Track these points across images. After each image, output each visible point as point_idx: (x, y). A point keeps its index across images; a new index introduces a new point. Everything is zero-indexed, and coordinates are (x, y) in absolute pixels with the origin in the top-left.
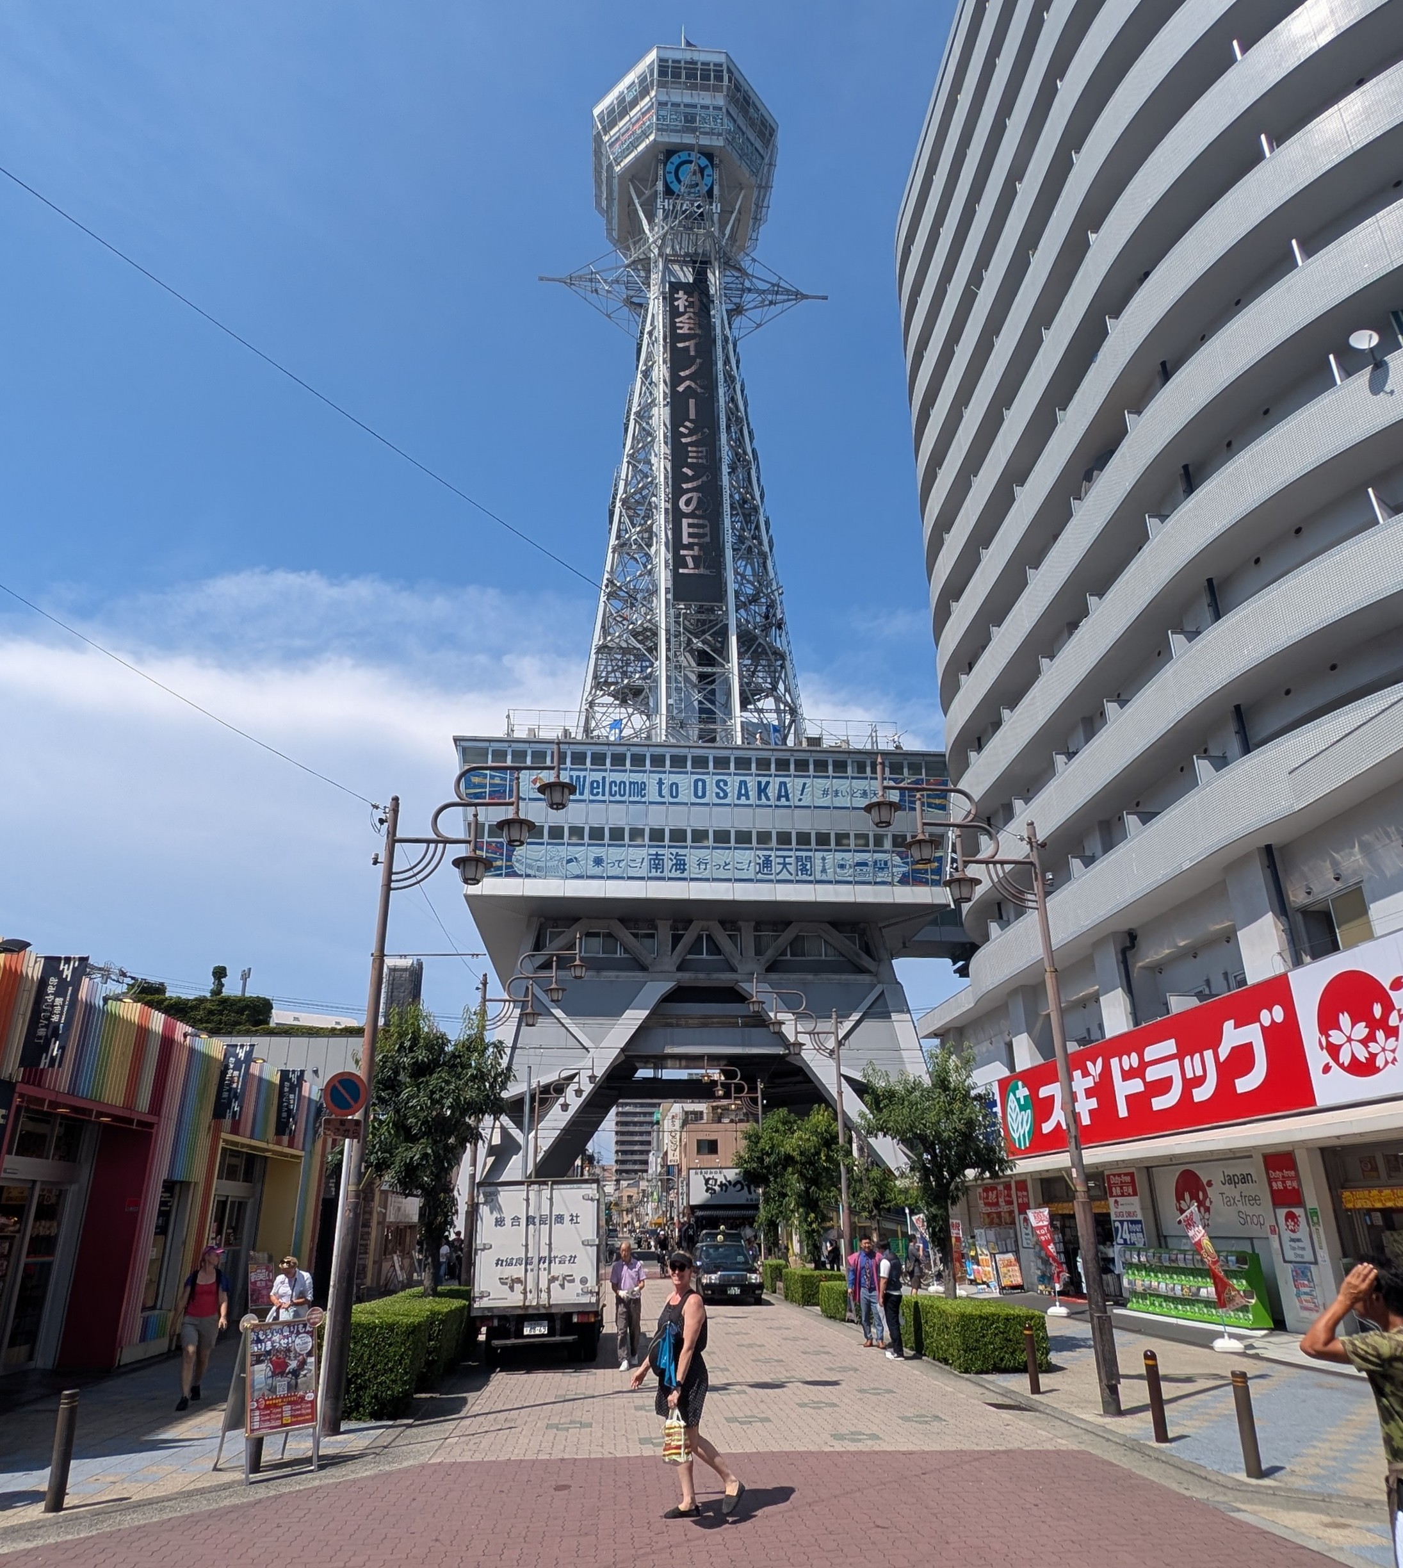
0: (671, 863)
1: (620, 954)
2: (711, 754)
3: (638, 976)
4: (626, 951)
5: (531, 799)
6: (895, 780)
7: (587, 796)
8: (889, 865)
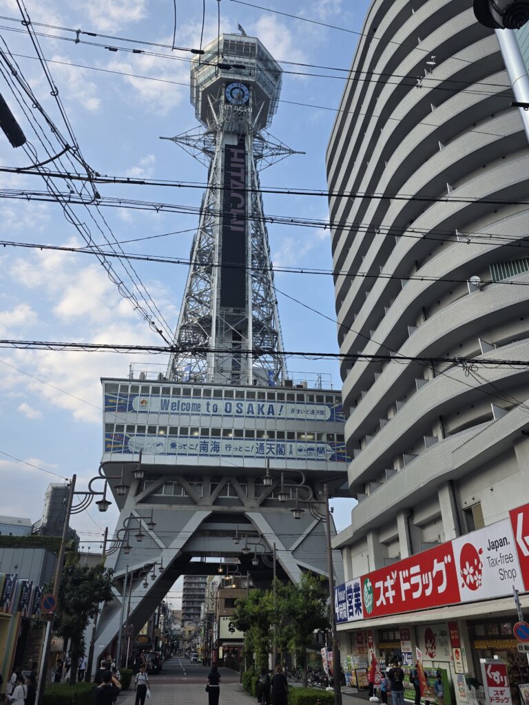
0: (212, 447)
1: (183, 495)
2: (235, 389)
3: (192, 508)
4: (186, 493)
5: (140, 412)
6: (328, 405)
7: (169, 410)
8: (325, 450)
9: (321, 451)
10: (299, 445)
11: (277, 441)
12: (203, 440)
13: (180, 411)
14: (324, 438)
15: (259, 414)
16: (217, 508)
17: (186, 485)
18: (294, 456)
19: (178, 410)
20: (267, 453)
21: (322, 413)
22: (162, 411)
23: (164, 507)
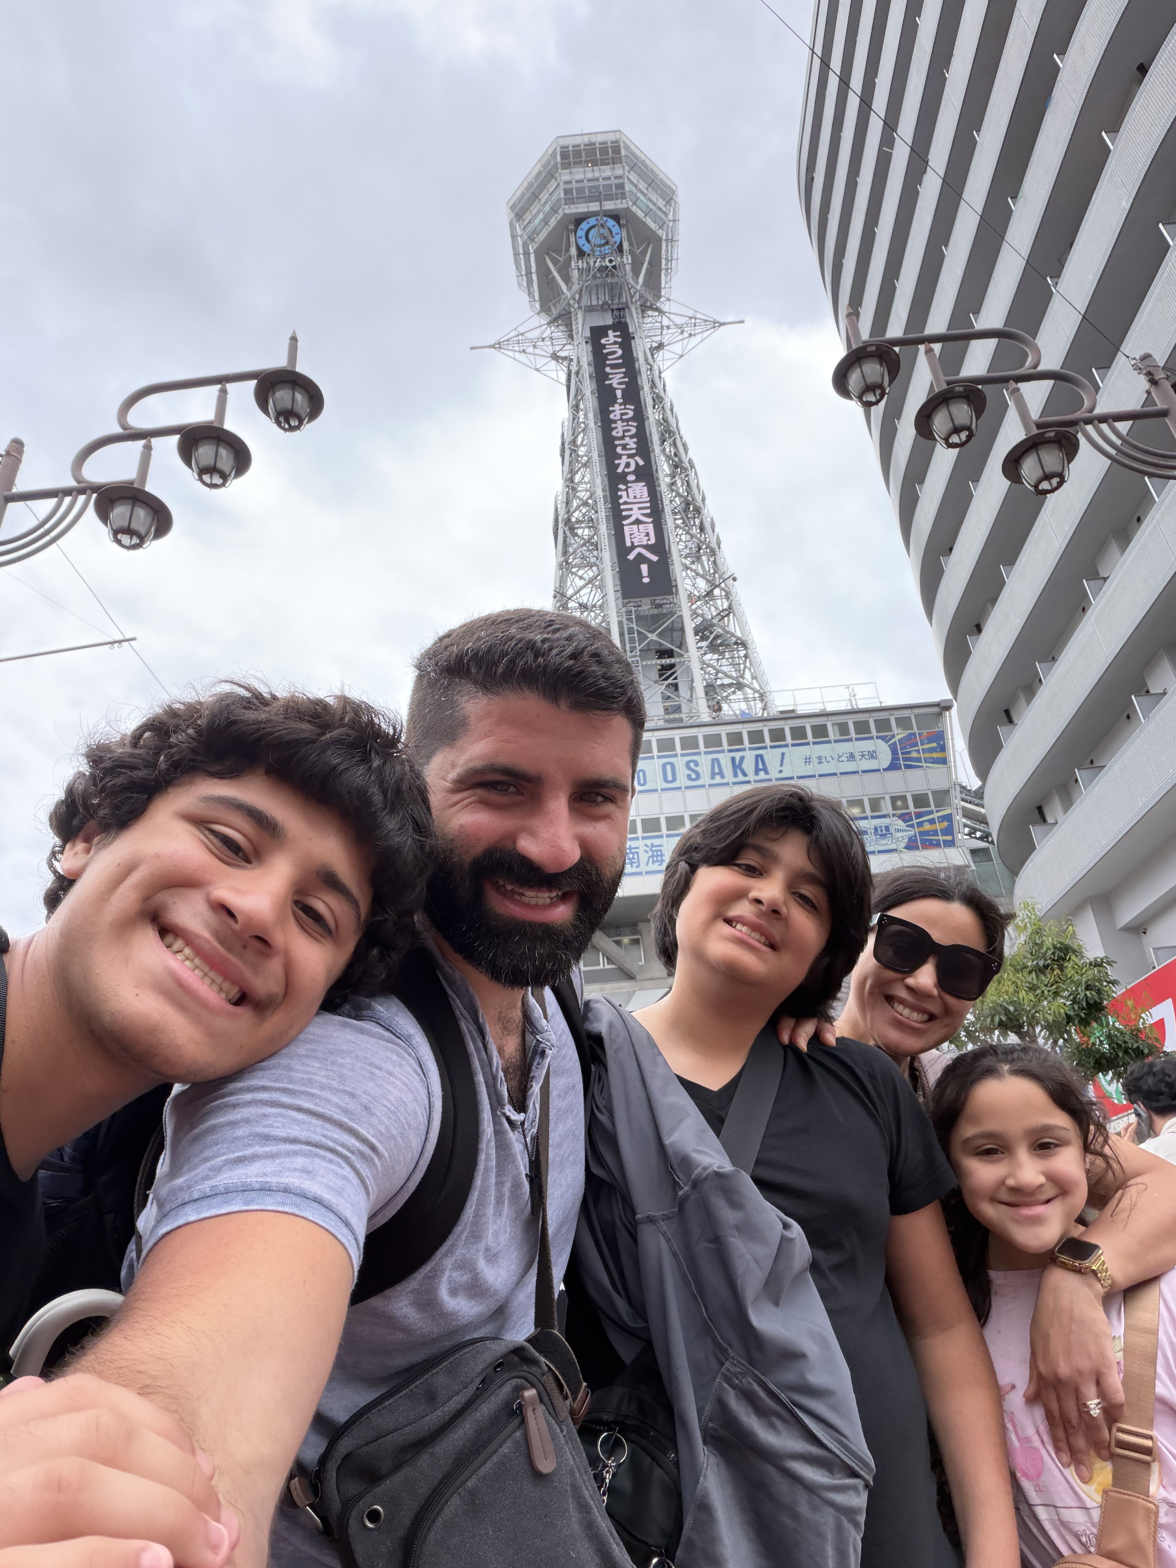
0: (646, 856)
2: (677, 735)
3: (626, 985)
4: (610, 961)
6: (883, 738)
8: (892, 830)
9: (884, 834)
14: (886, 807)
15: (736, 775)
17: (607, 944)
21: (872, 755)
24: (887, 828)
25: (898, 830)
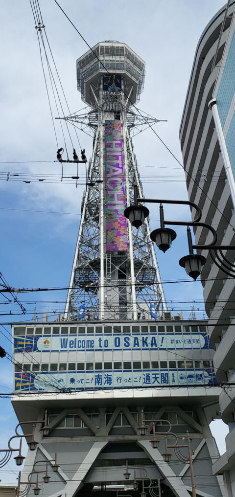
0: (105, 380)
1: (82, 427)
2: (122, 325)
3: (91, 439)
4: (85, 425)
5: (43, 351)
6: (202, 334)
7: (68, 348)
8: (203, 377)
9: (199, 377)
10: (180, 372)
11: (161, 370)
12: (97, 374)
13: (77, 348)
14: (201, 366)
15: (144, 346)
16: (113, 438)
17: (84, 417)
18: (177, 384)
19: (75, 347)
20: (153, 383)
21: (198, 341)
22: (62, 349)
23: (67, 440)
24: (201, 375)
25: (206, 377)
